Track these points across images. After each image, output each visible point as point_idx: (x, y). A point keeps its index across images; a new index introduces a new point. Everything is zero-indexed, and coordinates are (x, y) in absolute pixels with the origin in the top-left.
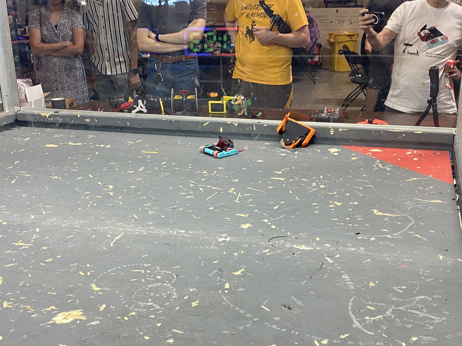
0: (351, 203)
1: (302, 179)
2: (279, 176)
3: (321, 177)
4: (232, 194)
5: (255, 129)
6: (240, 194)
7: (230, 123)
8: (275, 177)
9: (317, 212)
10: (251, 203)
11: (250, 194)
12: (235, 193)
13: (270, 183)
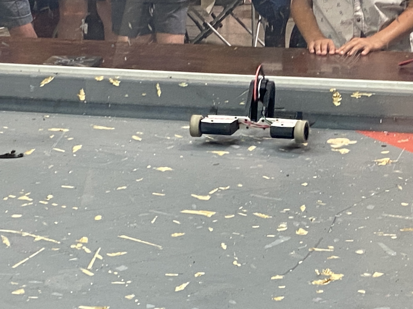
0: (366, 275)
1: (256, 214)
2: (202, 205)
3: (303, 208)
4: (79, 253)
5: (159, 93)
6: (99, 254)
7: (101, 78)
8: (192, 209)
9: (280, 298)
10: (123, 275)
11: (123, 253)
12: (88, 251)
13: (178, 222)
